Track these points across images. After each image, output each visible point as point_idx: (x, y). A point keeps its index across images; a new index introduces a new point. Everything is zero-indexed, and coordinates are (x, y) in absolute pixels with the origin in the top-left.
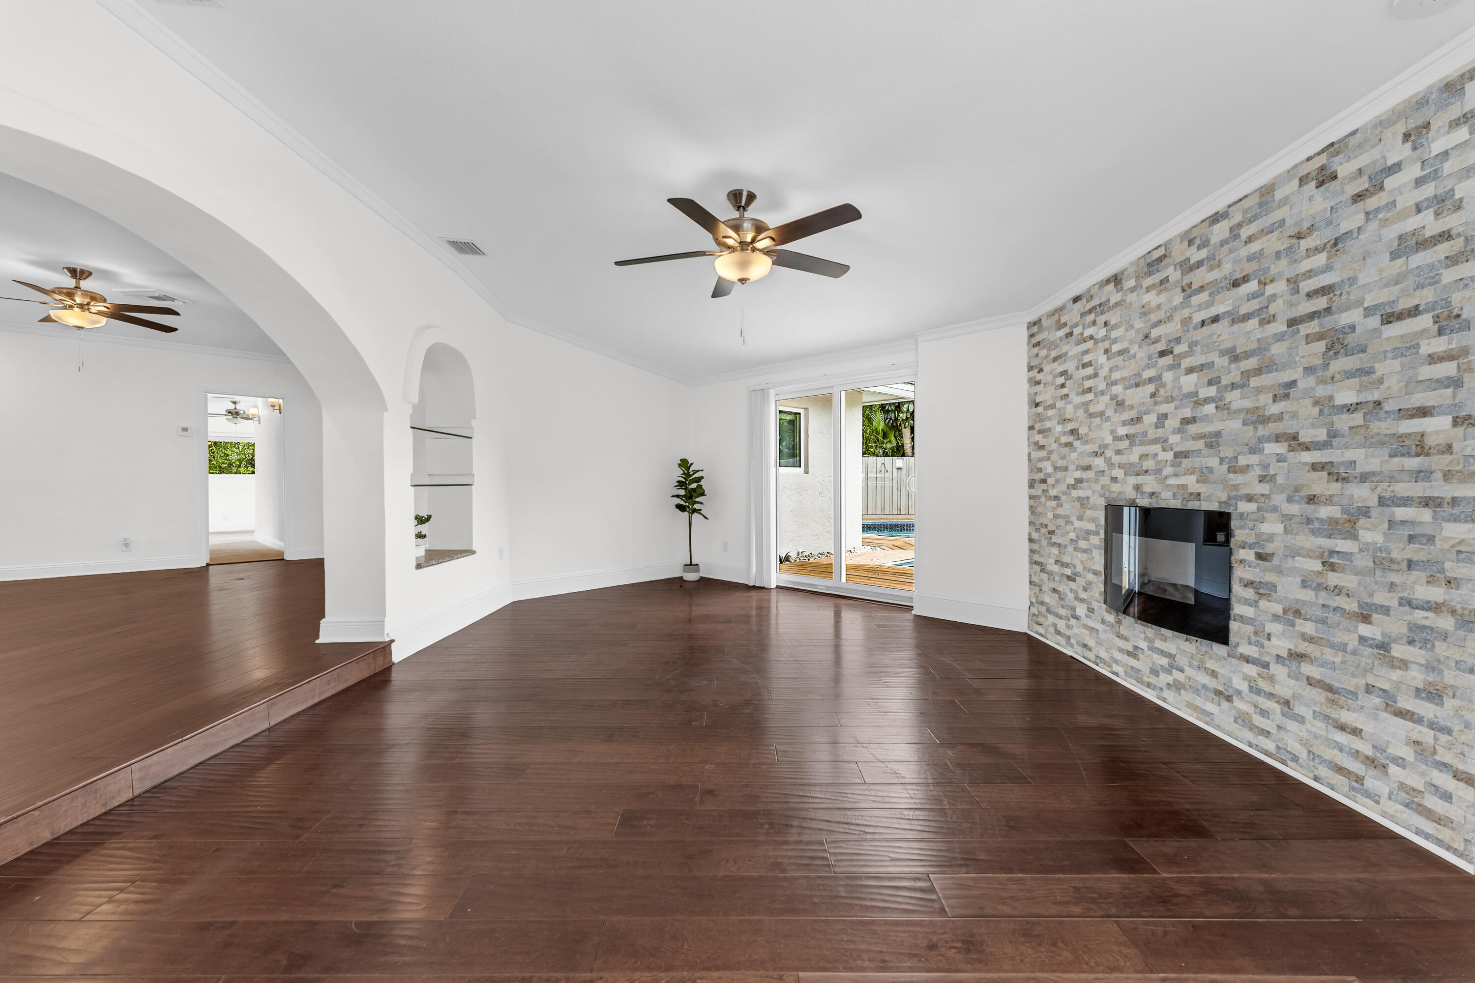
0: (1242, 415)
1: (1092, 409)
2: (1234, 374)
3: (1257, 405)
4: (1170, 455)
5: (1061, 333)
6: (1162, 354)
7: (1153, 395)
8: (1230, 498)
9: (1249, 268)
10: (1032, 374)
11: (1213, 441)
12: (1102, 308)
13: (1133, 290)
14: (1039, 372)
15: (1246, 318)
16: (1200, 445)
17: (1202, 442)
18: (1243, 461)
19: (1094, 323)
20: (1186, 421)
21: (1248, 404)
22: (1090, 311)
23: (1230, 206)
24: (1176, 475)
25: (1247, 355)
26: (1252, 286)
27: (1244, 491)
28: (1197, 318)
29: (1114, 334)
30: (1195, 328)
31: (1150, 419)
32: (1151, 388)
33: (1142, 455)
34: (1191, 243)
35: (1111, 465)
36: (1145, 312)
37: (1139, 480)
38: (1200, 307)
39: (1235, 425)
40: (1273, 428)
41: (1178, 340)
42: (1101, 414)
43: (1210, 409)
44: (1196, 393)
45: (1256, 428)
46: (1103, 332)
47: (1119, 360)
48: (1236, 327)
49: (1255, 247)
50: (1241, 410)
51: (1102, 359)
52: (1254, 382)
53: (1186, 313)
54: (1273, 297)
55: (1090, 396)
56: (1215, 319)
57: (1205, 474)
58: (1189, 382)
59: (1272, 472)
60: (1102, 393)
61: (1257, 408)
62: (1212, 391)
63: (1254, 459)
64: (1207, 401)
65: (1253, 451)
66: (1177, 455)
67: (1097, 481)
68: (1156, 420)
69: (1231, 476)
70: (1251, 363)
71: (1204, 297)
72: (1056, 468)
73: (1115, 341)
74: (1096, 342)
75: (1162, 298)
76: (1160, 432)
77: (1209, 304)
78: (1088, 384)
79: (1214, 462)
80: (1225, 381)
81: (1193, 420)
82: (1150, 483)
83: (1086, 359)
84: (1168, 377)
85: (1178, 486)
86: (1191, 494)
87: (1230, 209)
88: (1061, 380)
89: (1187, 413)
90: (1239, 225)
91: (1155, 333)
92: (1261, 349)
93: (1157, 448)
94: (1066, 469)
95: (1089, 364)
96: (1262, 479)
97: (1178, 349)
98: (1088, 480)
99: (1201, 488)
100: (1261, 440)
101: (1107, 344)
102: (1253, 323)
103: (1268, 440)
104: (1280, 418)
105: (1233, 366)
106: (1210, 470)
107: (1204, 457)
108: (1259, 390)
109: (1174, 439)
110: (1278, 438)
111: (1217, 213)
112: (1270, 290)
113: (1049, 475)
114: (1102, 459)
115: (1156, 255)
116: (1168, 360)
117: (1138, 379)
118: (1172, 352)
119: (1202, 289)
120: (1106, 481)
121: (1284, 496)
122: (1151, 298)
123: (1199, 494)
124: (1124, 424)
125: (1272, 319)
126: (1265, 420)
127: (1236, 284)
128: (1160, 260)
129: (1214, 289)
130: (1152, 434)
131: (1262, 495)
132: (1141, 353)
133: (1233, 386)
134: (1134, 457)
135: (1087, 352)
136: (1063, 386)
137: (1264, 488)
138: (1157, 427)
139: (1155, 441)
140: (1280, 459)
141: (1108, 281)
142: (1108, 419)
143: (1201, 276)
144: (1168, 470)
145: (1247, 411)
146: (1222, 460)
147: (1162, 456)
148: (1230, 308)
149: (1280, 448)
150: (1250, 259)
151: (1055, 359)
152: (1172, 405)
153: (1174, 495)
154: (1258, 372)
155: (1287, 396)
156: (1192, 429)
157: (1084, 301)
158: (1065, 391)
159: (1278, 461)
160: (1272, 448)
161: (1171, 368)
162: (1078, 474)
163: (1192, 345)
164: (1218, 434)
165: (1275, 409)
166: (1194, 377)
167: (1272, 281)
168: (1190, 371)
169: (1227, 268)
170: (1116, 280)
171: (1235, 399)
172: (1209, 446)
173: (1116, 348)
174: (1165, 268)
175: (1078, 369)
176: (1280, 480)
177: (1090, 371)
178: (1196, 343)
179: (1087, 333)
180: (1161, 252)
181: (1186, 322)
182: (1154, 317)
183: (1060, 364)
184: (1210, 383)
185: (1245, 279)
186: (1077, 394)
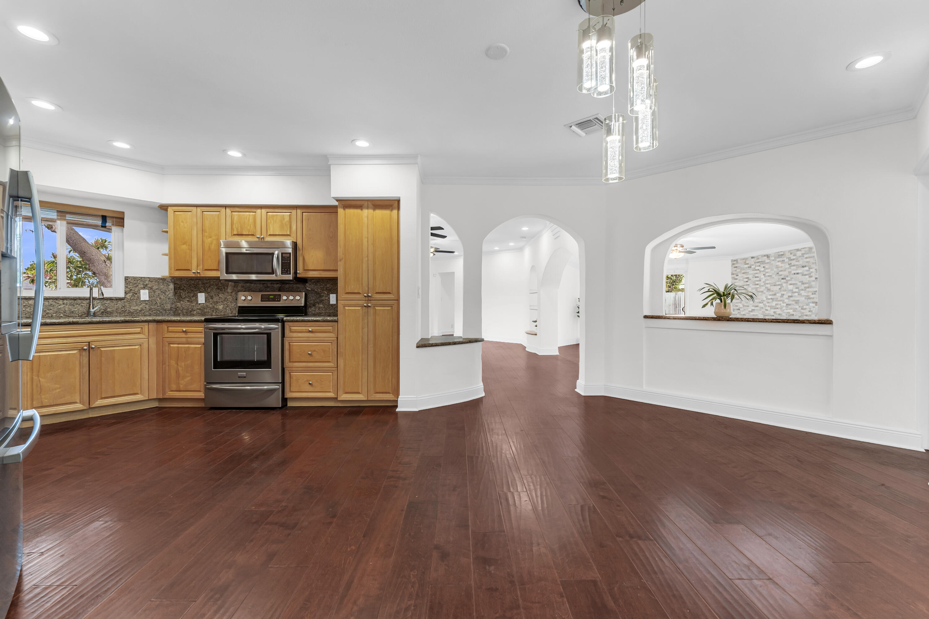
0: (805, 297)
1: (759, 290)
2: (803, 287)
3: (808, 295)
4: (785, 305)
5: (746, 266)
6: (783, 279)
7: (780, 289)
8: (801, 315)
9: (806, 264)
10: (733, 276)
11: (797, 302)
12: (763, 262)
13: (773, 260)
14: (736, 276)
15: (806, 275)
16: (794, 303)
17: (794, 302)
18: (805, 307)
19: (760, 266)
20: (789, 297)
21: (806, 294)
22: (758, 262)
23: (801, 249)
24: (787, 309)
25: (806, 283)
26: (807, 268)
27: (805, 314)
28: (793, 272)
29: (767, 271)
30: (792, 274)
31: (779, 295)
32: (779, 287)
33: (776, 304)
34: (791, 254)
35: (765, 305)
36: (777, 267)
37: (775, 310)
38: (794, 270)
39: (803, 299)
40: (812, 300)
41: (787, 276)
42: (762, 292)
43: (796, 294)
44: (793, 290)
45: (808, 300)
46: (763, 269)
47: (769, 278)
48: (803, 276)
49: (808, 260)
50: (804, 296)
51: (763, 276)
52: (807, 290)
53: (790, 270)
54: (812, 272)
55: (757, 286)
56: (798, 274)
57: (795, 310)
58: (791, 287)
59: (812, 310)
60: (762, 286)
61: (808, 296)
62: (797, 290)
63: (807, 307)
64: (795, 292)
65: (807, 305)
66: (787, 305)
67: (760, 310)
68: (781, 295)
69: (802, 310)
70: (807, 285)
71: (795, 268)
72: (744, 306)
73: (767, 272)
74: (760, 271)
75: (783, 265)
76: (782, 299)
77: (796, 270)
78: (757, 283)
79: (797, 307)
80: (800, 288)
81: (792, 296)
82: (778, 311)
83: (757, 275)
84: (784, 285)
85: (788, 312)
86: (791, 314)
87: (802, 249)
88: (747, 280)
89: (790, 295)
90: (804, 254)
91: (780, 273)
92: (809, 283)
93: (781, 302)
94: (748, 306)
95: (758, 277)
96: (809, 311)
97: (787, 279)
98: (757, 310)
99: (794, 313)
100: (809, 303)
101: (764, 273)
102: (807, 277)
103: (811, 303)
104: (813, 298)
105: (802, 285)
106: (796, 309)
107: (795, 306)
108: (809, 292)
109: (786, 301)
110: (813, 303)
111: (798, 249)
112: (811, 270)
113: (741, 308)
114: (762, 304)
115: (781, 253)
116: (784, 281)
117: (775, 284)
118: (786, 279)
119: (794, 266)
120: (764, 310)
121: (814, 315)
122: (779, 264)
123: (793, 314)
124: (770, 295)
125: (811, 277)
126: (810, 298)
127: (803, 267)
128: (782, 255)
129: (797, 266)
130: (779, 299)
131: (809, 315)
132: (776, 278)
133: (802, 290)
134: (774, 304)
135: (757, 273)
136: (747, 282)
137: (810, 313)
138: (781, 297)
139: (780, 301)
140: (814, 307)
141: (765, 256)
142: (764, 293)
143: (793, 262)
144: (784, 308)
145: (806, 296)
146: (799, 307)
147: (782, 304)
148: (801, 272)
149: (814, 305)
150: (807, 262)
151: (743, 273)
152: (786, 292)
153: (786, 314)
154: (808, 287)
155: (815, 294)
156: (792, 299)
157: (756, 259)
158: (747, 283)
159: (813, 308)
160: (812, 305)
161: (785, 283)
162: (753, 308)
163: (791, 278)
164: (798, 300)
165: (812, 296)
166: (792, 286)
167: (812, 268)
168: (791, 284)
169: (801, 263)
170: (768, 256)
171: (803, 293)
172: (796, 303)
173: (767, 274)
174: (784, 257)
175: (753, 277)
176: (813, 311)
177: (758, 279)
178: (793, 278)
179: (757, 268)
180: (782, 253)
181: (790, 272)
182: (780, 269)
183: (746, 275)
184: (796, 288)
185: (805, 266)
186: (753, 285)
